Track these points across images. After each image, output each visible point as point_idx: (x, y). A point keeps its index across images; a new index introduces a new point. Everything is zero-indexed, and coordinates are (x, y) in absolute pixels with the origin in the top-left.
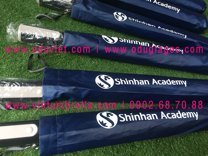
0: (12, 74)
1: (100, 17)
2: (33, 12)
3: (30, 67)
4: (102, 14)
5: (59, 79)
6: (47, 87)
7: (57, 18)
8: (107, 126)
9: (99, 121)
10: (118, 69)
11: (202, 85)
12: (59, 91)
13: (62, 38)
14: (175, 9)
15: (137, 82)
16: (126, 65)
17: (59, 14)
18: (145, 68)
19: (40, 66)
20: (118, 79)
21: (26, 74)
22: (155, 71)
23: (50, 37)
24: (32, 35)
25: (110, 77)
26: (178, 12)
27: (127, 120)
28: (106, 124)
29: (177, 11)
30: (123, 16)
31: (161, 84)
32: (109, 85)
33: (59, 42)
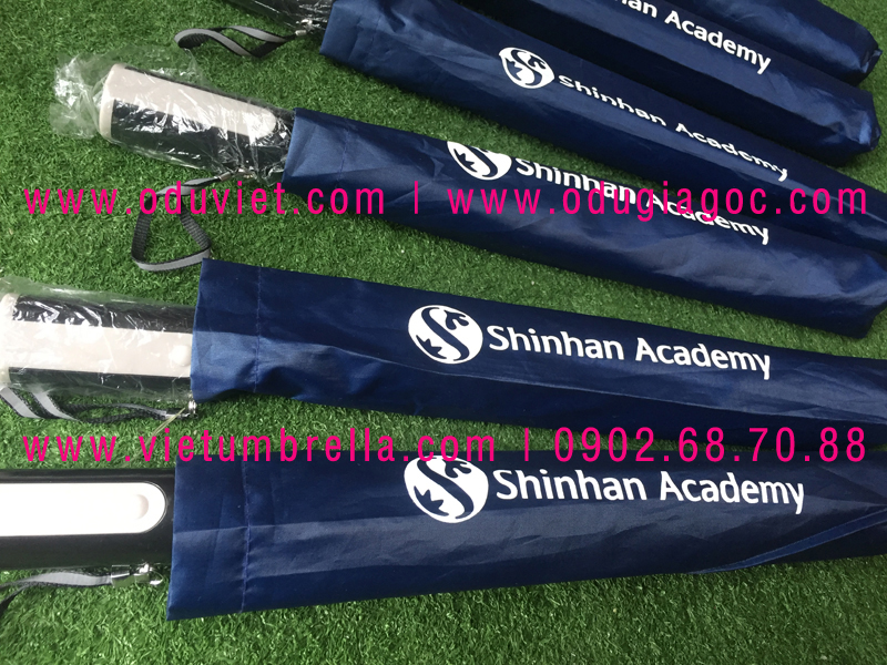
0: (66, 269)
1: (441, 65)
2: (162, 14)
3: (141, 248)
4: (453, 50)
5: (261, 308)
6: (214, 337)
7: (261, 52)
8: (446, 514)
9: (415, 488)
10: (500, 285)
11: (832, 380)
12: (260, 357)
13: (282, 139)
14: (751, 55)
15: (573, 345)
16: (534, 271)
17: (274, 34)
18: (609, 291)
19: (184, 249)
20: (502, 329)
21: (124, 275)
22: (647, 304)
23: (231, 130)
24: (160, 116)
25: (468, 318)
26: (760, 72)
27: (525, 496)
28: (440, 502)
29: (758, 66)
30: (537, 68)
31: (671, 361)
32: (464, 351)
33: (267, 154)
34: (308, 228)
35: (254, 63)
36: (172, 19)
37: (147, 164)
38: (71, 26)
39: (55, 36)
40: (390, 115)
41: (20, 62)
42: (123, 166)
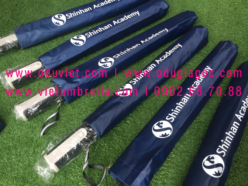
1: (92, 80)
2: (30, 133)
5: (132, 166)
6: (134, 183)
7: (58, 118)
15: (181, 104)
23: (80, 141)
24: (66, 155)
25: (161, 122)
30: (108, 60)
31: (197, 86)
32: (170, 129)
34: (110, 139)
35: (58, 121)
36: (33, 132)
37: (70, 166)
38: (18, 158)
39: (18, 164)
40: (93, 99)
41: (20, 178)
42: (66, 172)
